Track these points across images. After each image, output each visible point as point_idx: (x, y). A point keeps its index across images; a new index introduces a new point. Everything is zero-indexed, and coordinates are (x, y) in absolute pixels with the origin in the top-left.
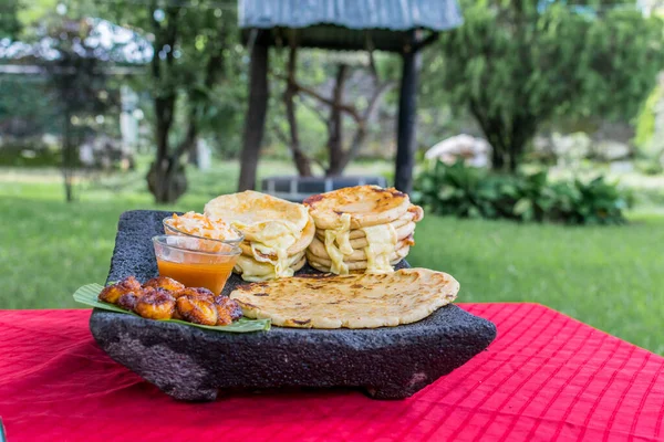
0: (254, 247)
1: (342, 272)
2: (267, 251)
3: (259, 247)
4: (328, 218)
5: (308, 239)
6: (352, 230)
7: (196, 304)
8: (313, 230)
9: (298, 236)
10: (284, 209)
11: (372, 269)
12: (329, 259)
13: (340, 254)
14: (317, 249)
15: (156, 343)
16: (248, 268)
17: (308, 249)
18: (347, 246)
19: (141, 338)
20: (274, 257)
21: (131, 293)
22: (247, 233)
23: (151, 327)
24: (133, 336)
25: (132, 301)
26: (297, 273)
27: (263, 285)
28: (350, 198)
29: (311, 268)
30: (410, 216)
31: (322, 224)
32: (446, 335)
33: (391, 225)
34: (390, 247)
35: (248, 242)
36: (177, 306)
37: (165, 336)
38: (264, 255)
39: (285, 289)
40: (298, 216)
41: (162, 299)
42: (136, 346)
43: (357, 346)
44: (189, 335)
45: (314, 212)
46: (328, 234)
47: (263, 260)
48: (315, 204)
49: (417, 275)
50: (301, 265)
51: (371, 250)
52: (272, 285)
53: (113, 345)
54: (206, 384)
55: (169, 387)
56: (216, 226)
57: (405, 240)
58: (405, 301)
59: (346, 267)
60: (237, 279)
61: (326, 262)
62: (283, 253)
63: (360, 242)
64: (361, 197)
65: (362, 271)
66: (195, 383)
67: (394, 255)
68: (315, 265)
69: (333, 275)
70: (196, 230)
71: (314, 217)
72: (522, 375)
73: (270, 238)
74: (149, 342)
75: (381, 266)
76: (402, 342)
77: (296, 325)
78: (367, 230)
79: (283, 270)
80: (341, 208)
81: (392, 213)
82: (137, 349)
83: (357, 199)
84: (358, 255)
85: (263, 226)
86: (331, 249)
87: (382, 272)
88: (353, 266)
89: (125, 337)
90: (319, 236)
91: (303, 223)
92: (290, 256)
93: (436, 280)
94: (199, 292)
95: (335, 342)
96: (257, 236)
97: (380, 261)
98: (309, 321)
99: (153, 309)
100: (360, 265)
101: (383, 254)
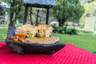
0: (29, 32)
1: (42, 37)
2: (31, 33)
4: (40, 29)
5: (37, 32)
6: (43, 31)
7: (21, 39)
8: (38, 30)
10: (33, 27)
11: (46, 36)
13: (41, 34)
14: (38, 33)
15: (15, 45)
16: (28, 35)
18: (43, 33)
19: (13, 44)
20: (32, 34)
21: (12, 37)
22: (28, 30)
23: (15, 42)
24: (12, 43)
25: (12, 39)
26: (35, 37)
27: (30, 38)
28: (43, 26)
30: (52, 29)
31: (39, 30)
32: (58, 45)
33: (49, 30)
34: (49, 33)
35: (28, 32)
36: (19, 39)
37: (17, 44)
39: (33, 39)
40: (35, 28)
41: (16, 38)
42: (12, 45)
43: (45, 46)
44: (21, 44)
46: (40, 31)
48: (38, 27)
49: (53, 37)
50: (36, 35)
51: (46, 34)
53: (9, 45)
54: (22, 51)
55: (17, 52)
56: (24, 29)
57: (51, 32)
58: (51, 41)
59: (42, 36)
60: (26, 37)
62: (33, 33)
63: (45, 32)
64: (45, 26)
65: (45, 37)
66: (21, 51)
68: (38, 36)
69: (40, 37)
70: (21, 29)
72: (68, 52)
73: (31, 31)
74: (14, 44)
76: (52, 46)
77: (36, 43)
78: (46, 31)
79: (33, 36)
80: (41, 27)
81: (49, 28)
82: (12, 46)
84: (44, 34)
85: (30, 29)
86: (40, 33)
87: (48, 37)
88: (43, 36)
90: (38, 31)
92: (34, 34)
93: (56, 38)
96: (30, 31)
97: (47, 35)
98: (38, 43)
99: (15, 40)
100: (44, 36)
101: (48, 34)
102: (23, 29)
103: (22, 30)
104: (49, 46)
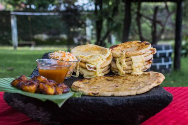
0: (87, 65)
1: (123, 74)
2: (92, 66)
3: (89, 65)
6: (127, 58)
7: (46, 86)
8: (111, 58)
9: (105, 60)
10: (102, 50)
11: (134, 73)
12: (118, 69)
13: (122, 67)
14: (113, 65)
16: (85, 73)
17: (110, 65)
18: (125, 64)
20: (95, 68)
22: (84, 59)
24: (19, 99)
26: (105, 75)
27: (89, 79)
28: (128, 46)
29: (112, 73)
30: (150, 52)
31: (115, 56)
32: (150, 100)
33: (142, 56)
34: (142, 64)
35: (85, 63)
36: (38, 87)
38: (91, 68)
39: (97, 81)
40: (106, 52)
45: (113, 51)
46: (117, 60)
47: (90, 70)
48: (114, 48)
49: (149, 74)
50: (107, 72)
51: (134, 65)
52: (93, 79)
57: (148, 61)
59: (124, 72)
61: (117, 71)
62: (98, 67)
63: (130, 63)
64: (133, 45)
65: (129, 74)
67: (144, 67)
68: (113, 72)
69: (119, 75)
71: (112, 53)
73: (93, 61)
75: (138, 71)
76: (131, 102)
77: (93, 95)
78: (132, 58)
79: (100, 73)
80: (124, 49)
81: (143, 51)
83: (131, 46)
84: (129, 68)
85: (91, 56)
86: (118, 66)
88: (127, 72)
89: (15, 100)
90: (114, 60)
91: (107, 56)
92: (102, 68)
94: (49, 81)
95: (101, 102)
96: (88, 61)
97: (138, 70)
98: (98, 93)
99: (27, 87)
100: (130, 71)
101: (139, 67)
102: (64, 56)
103: (60, 58)
104: (120, 104)
